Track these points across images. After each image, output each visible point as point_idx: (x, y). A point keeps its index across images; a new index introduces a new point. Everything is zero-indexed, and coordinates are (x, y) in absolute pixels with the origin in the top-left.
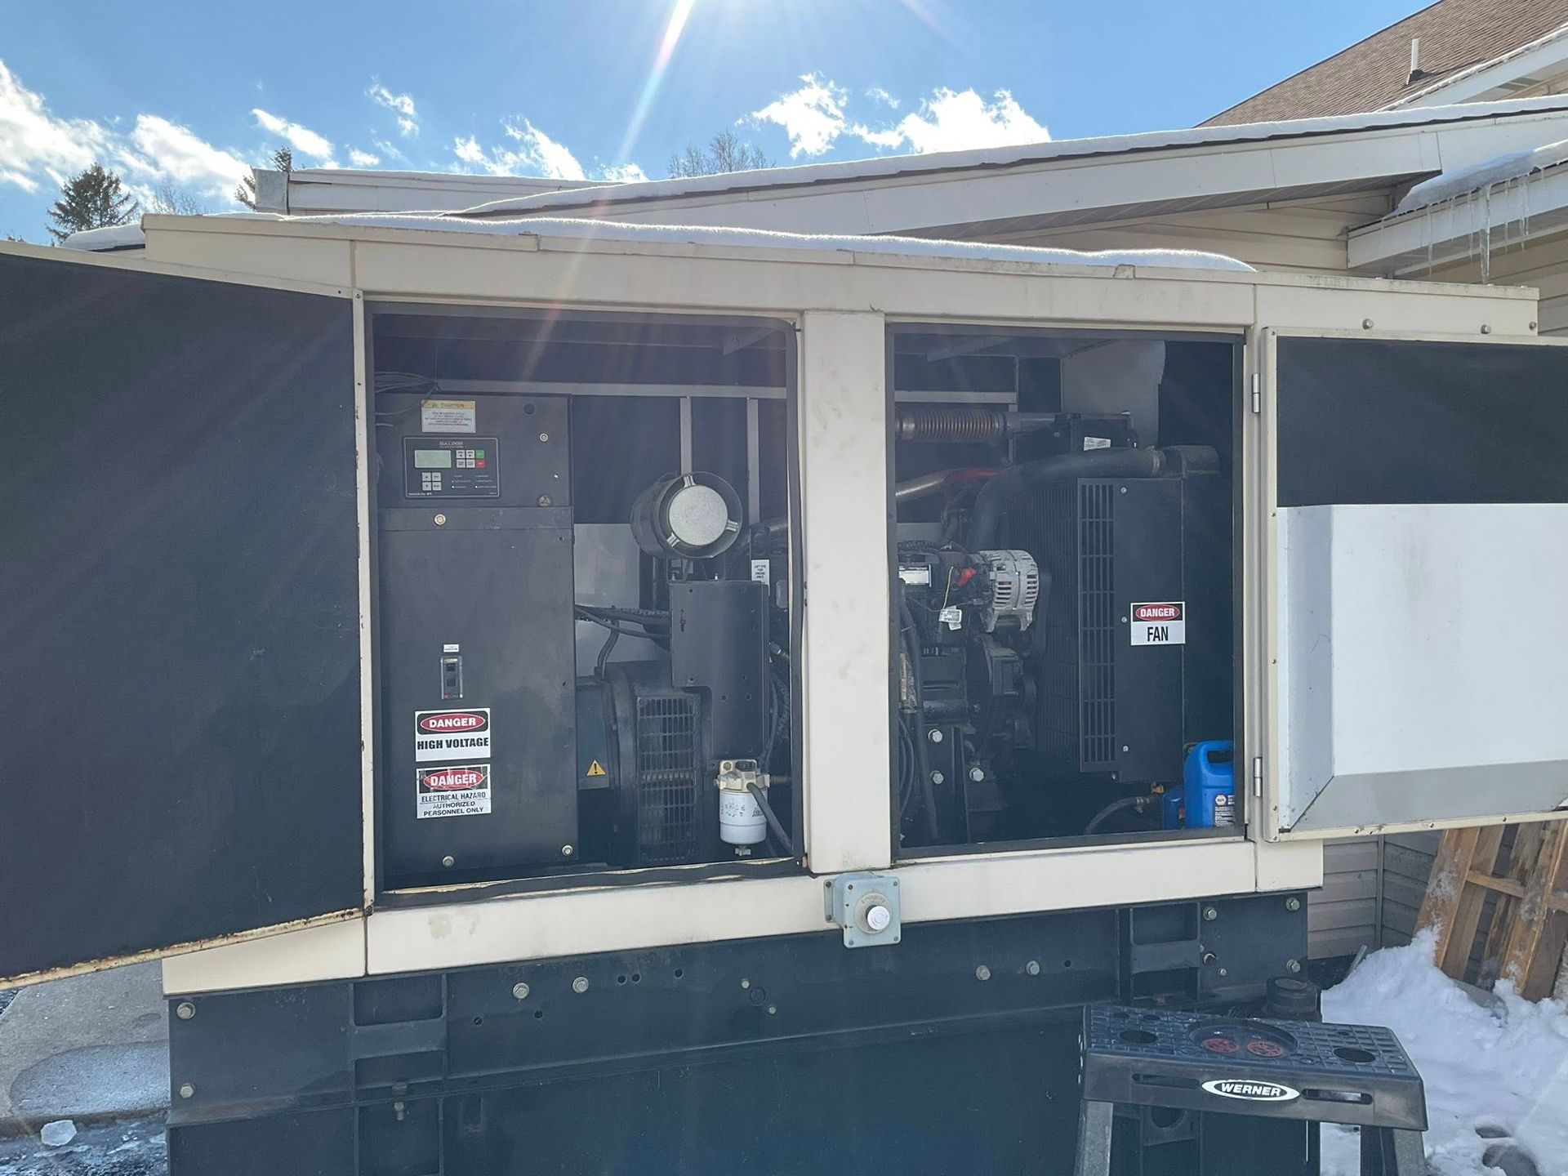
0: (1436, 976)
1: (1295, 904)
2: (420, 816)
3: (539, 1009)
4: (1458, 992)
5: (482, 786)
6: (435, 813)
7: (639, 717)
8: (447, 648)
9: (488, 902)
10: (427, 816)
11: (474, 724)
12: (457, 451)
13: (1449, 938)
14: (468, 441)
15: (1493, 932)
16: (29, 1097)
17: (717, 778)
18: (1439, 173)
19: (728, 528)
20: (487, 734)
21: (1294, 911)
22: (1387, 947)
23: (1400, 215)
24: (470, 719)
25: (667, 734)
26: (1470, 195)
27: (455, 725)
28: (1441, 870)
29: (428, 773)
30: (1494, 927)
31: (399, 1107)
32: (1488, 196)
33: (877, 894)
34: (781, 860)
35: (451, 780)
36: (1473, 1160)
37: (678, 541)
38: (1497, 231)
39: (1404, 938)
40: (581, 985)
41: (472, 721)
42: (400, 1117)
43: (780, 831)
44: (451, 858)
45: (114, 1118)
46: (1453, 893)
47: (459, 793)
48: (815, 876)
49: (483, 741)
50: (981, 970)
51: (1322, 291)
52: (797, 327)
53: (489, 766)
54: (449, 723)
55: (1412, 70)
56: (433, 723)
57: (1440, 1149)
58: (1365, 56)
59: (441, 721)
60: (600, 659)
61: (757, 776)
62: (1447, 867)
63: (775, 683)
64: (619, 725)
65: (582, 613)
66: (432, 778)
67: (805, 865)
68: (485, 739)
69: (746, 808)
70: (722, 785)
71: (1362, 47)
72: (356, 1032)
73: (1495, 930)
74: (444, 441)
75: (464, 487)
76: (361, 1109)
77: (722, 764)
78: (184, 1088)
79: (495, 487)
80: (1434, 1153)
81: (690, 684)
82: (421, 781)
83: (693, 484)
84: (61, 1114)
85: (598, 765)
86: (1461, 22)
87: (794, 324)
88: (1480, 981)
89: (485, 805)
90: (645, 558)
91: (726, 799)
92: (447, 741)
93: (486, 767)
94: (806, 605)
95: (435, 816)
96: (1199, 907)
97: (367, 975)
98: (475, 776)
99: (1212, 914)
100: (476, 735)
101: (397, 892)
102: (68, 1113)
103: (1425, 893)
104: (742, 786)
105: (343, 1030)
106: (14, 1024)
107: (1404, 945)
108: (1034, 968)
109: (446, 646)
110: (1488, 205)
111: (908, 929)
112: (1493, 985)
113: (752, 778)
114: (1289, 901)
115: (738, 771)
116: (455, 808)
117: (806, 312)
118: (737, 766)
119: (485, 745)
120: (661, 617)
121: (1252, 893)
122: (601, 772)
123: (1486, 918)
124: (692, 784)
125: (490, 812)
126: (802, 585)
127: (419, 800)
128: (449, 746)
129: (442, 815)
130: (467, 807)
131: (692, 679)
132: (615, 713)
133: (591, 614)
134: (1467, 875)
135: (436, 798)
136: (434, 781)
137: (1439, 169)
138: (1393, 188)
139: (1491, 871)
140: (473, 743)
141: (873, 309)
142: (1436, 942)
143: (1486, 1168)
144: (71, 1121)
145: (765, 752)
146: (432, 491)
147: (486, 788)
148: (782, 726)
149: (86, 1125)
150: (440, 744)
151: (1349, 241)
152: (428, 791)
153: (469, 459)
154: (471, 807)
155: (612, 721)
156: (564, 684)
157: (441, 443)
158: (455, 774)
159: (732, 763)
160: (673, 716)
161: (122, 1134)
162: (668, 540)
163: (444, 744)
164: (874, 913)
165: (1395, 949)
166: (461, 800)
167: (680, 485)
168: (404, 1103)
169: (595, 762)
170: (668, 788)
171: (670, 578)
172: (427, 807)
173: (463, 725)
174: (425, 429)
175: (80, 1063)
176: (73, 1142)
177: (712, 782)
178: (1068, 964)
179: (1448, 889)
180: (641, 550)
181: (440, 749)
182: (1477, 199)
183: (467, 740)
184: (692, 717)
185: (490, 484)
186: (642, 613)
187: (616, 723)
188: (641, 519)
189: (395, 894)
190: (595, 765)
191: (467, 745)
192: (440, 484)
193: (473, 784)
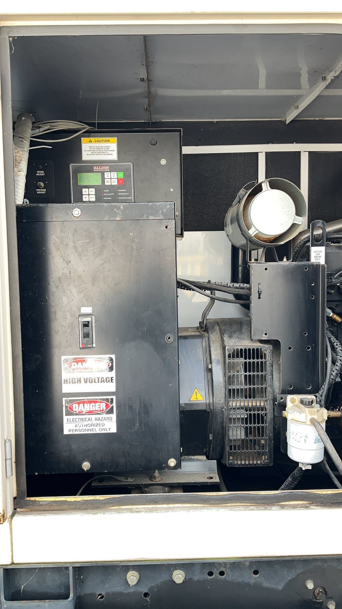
2: (65, 432)
3: (147, 591)
5: (111, 411)
6: (76, 431)
7: (227, 360)
8: (84, 310)
10: (70, 433)
12: (105, 173)
14: (112, 166)
17: (284, 409)
19: (295, 222)
20: (113, 374)
24: (102, 362)
25: (248, 373)
29: (71, 401)
35: (87, 407)
37: (257, 232)
40: (178, 577)
44: (88, 464)
47: (93, 417)
49: (110, 379)
53: (114, 397)
56: (74, 365)
59: (80, 364)
60: (203, 317)
61: (317, 412)
63: (329, 339)
64: (213, 365)
66: (74, 405)
68: (112, 378)
69: (309, 436)
70: (289, 416)
75: (110, 198)
77: (289, 398)
79: (130, 198)
81: (265, 338)
82: (66, 407)
83: (268, 188)
85: (198, 392)
89: (112, 426)
90: (235, 250)
91: (293, 428)
92: (84, 378)
93: (112, 398)
95: (76, 433)
97: (13, 563)
98: (104, 404)
100: (105, 375)
104: (306, 419)
113: (314, 414)
115: (302, 405)
118: (301, 401)
119: (112, 382)
120: (243, 288)
122: (200, 397)
124: (266, 411)
125: (115, 431)
127: (65, 421)
129: (81, 433)
130: (100, 427)
131: (266, 334)
132: (210, 356)
133: (192, 285)
135: (77, 420)
136: (76, 408)
140: (102, 380)
145: (322, 390)
146: (89, 201)
147: (113, 413)
148: (336, 371)
150: (79, 380)
152: (71, 414)
153: (113, 178)
154: (102, 427)
157: (95, 168)
158: (90, 402)
159: (297, 398)
160: (252, 360)
162: (250, 231)
163: (82, 381)
166: (95, 422)
172: (70, 426)
173: (96, 367)
174: (84, 158)
177: (281, 413)
180: (232, 245)
181: (79, 384)
183: (98, 378)
184: (266, 361)
185: (127, 196)
186: (232, 286)
187: (211, 363)
188: (232, 223)
189: (35, 501)
190: (196, 392)
191: (98, 382)
192: (94, 196)
193: (103, 410)
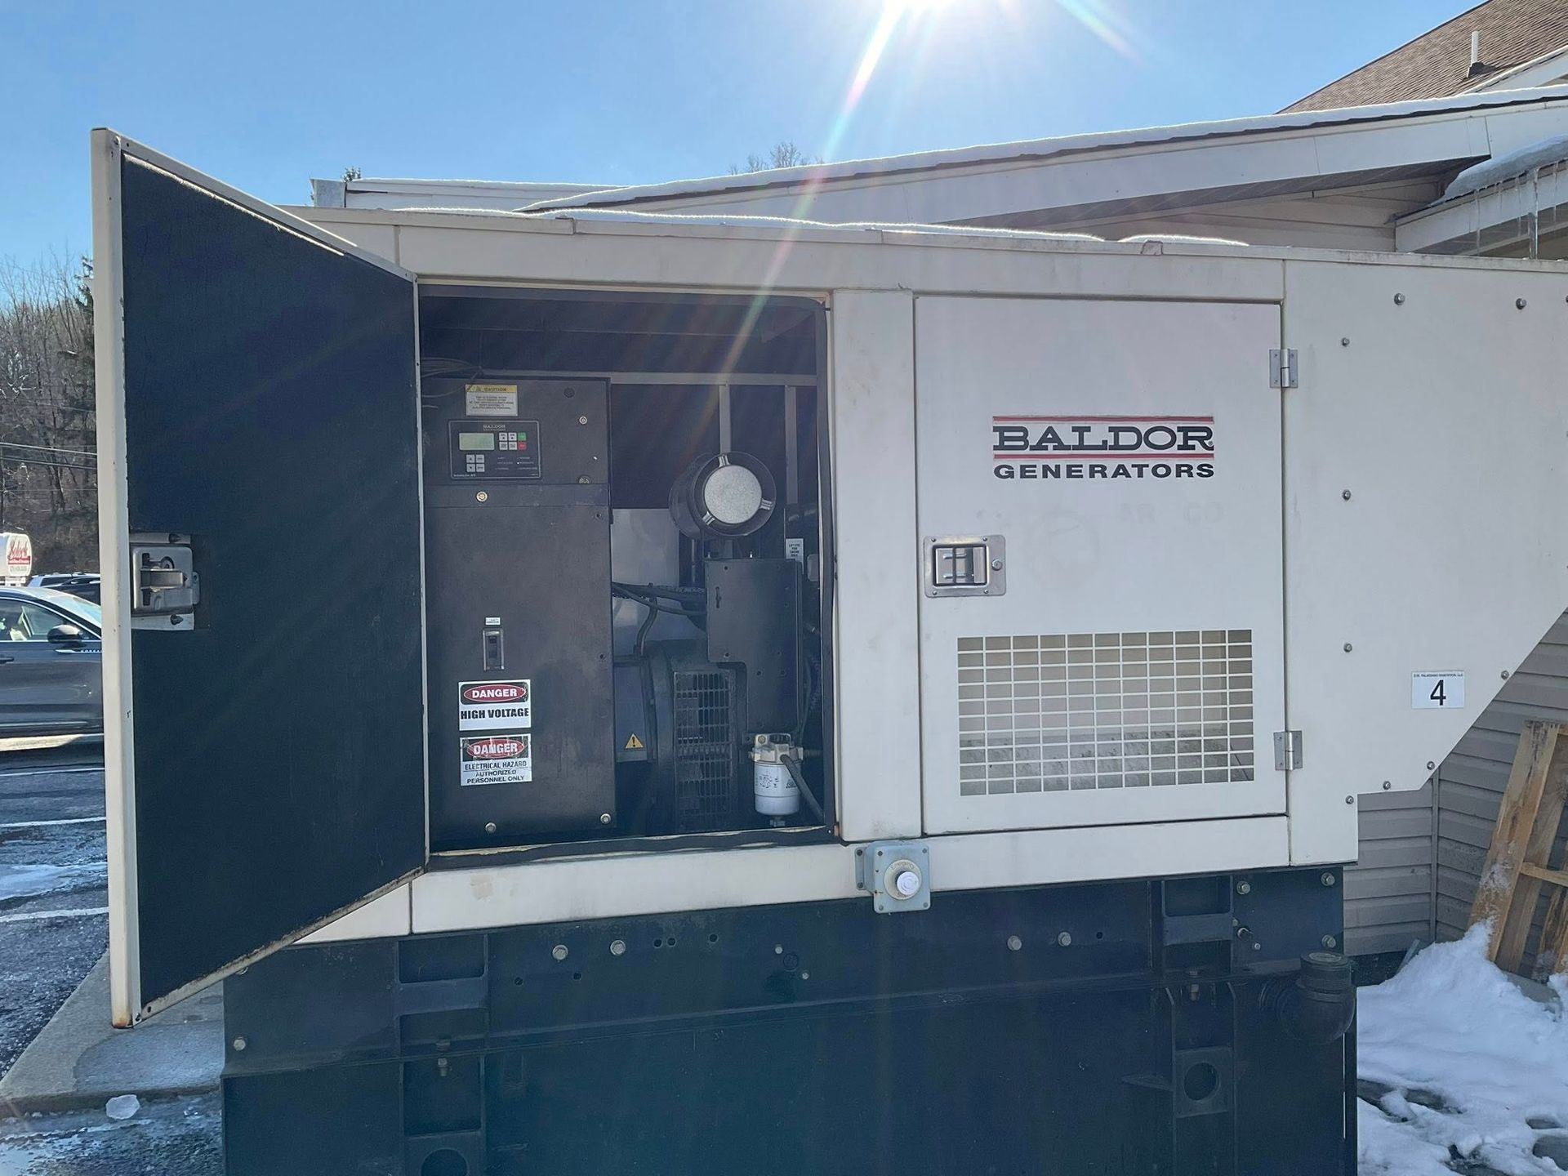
0: (1490, 971)
1: (1330, 880)
2: (464, 783)
3: (577, 970)
4: (1511, 986)
5: (523, 754)
6: (478, 780)
7: (676, 692)
8: (489, 621)
9: (528, 865)
10: (470, 783)
11: (515, 695)
12: (500, 434)
13: (1502, 931)
14: (510, 424)
15: (1548, 924)
16: (95, 1073)
17: (751, 750)
18: (1489, 157)
19: (762, 507)
20: (527, 705)
21: (1330, 887)
22: (1438, 942)
23: (1447, 201)
24: (511, 690)
25: (703, 708)
26: (1517, 179)
27: (497, 695)
28: (1494, 862)
29: (471, 742)
30: (1549, 920)
31: (442, 1063)
32: (1536, 180)
33: (906, 861)
34: (813, 828)
35: (493, 749)
36: (1523, 1151)
37: (713, 519)
38: (1545, 215)
39: (1457, 932)
40: (618, 949)
41: (514, 692)
42: (443, 1074)
43: (812, 801)
44: (493, 825)
45: (176, 1094)
46: (1506, 885)
47: (501, 762)
48: (847, 844)
49: (524, 712)
50: (1012, 941)
51: (1352, 266)
52: (827, 306)
53: (529, 735)
54: (490, 693)
55: (1472, 63)
56: (476, 694)
57: (1489, 1139)
58: (1424, 50)
59: (483, 692)
60: (639, 638)
61: (790, 749)
62: (1500, 858)
63: (808, 658)
64: (657, 699)
65: (621, 591)
66: (475, 747)
67: (836, 834)
68: (526, 709)
69: (780, 779)
70: (757, 757)
71: (1422, 42)
72: (401, 989)
73: (1550, 923)
74: (488, 424)
75: (507, 469)
76: (406, 1065)
77: (757, 738)
78: (237, 1041)
79: (536, 468)
80: (1483, 1143)
81: (726, 659)
82: (465, 750)
83: (728, 463)
84: (125, 1089)
85: (636, 739)
86: (1524, 14)
87: (824, 303)
88: (1535, 974)
89: (525, 774)
90: (684, 540)
91: (762, 771)
92: (489, 711)
93: (527, 737)
94: (837, 579)
95: (478, 783)
96: (1231, 881)
97: (411, 933)
98: (516, 745)
99: (1245, 888)
100: (516, 706)
101: (441, 854)
102: (132, 1089)
103: (1478, 888)
104: (776, 758)
105: (389, 987)
106: (82, 1006)
107: (1455, 940)
108: (1066, 939)
109: (488, 619)
110: (1536, 188)
111: (938, 897)
112: (1548, 980)
113: (786, 750)
114: (1324, 876)
115: (772, 744)
116: (496, 777)
117: (835, 291)
118: (772, 740)
119: (526, 715)
120: (697, 594)
121: (1286, 867)
122: (638, 744)
123: (1541, 911)
124: (728, 757)
125: (530, 780)
126: (832, 559)
127: (463, 768)
128: (491, 716)
129: (484, 783)
130: (509, 776)
131: (727, 655)
132: (653, 689)
133: (629, 591)
134: (1521, 868)
135: (479, 766)
136: (476, 750)
137: (1488, 154)
138: (1441, 174)
139: (1546, 863)
140: (514, 713)
141: (901, 288)
142: (1489, 935)
143: (1535, 1157)
144: (135, 1096)
145: (799, 727)
146: (476, 472)
147: (527, 757)
148: (815, 701)
149: (149, 1100)
150: (482, 714)
151: (1397, 229)
152: (471, 759)
153: (511, 441)
154: (512, 776)
155: (650, 697)
156: (602, 656)
157: (485, 426)
158: (496, 743)
159: (766, 736)
160: (709, 690)
161: (184, 1109)
162: (704, 518)
163: (487, 714)
164: (904, 878)
165: (1447, 943)
166: (503, 769)
167: (714, 466)
168: (447, 1058)
169: (633, 735)
170: (705, 761)
171: (706, 556)
172: (471, 775)
173: (505, 695)
174: (469, 413)
175: (145, 1043)
176: (137, 1116)
177: (747, 755)
178: (1099, 935)
179: (1501, 881)
180: (681, 534)
181: (482, 719)
182: (1525, 183)
183: (508, 710)
184: (727, 692)
185: (531, 465)
186: (681, 591)
187: (653, 697)
188: (679, 502)
189: (439, 856)
190: (633, 738)
191: (508, 716)
192: (483, 465)
193: (514, 752)
